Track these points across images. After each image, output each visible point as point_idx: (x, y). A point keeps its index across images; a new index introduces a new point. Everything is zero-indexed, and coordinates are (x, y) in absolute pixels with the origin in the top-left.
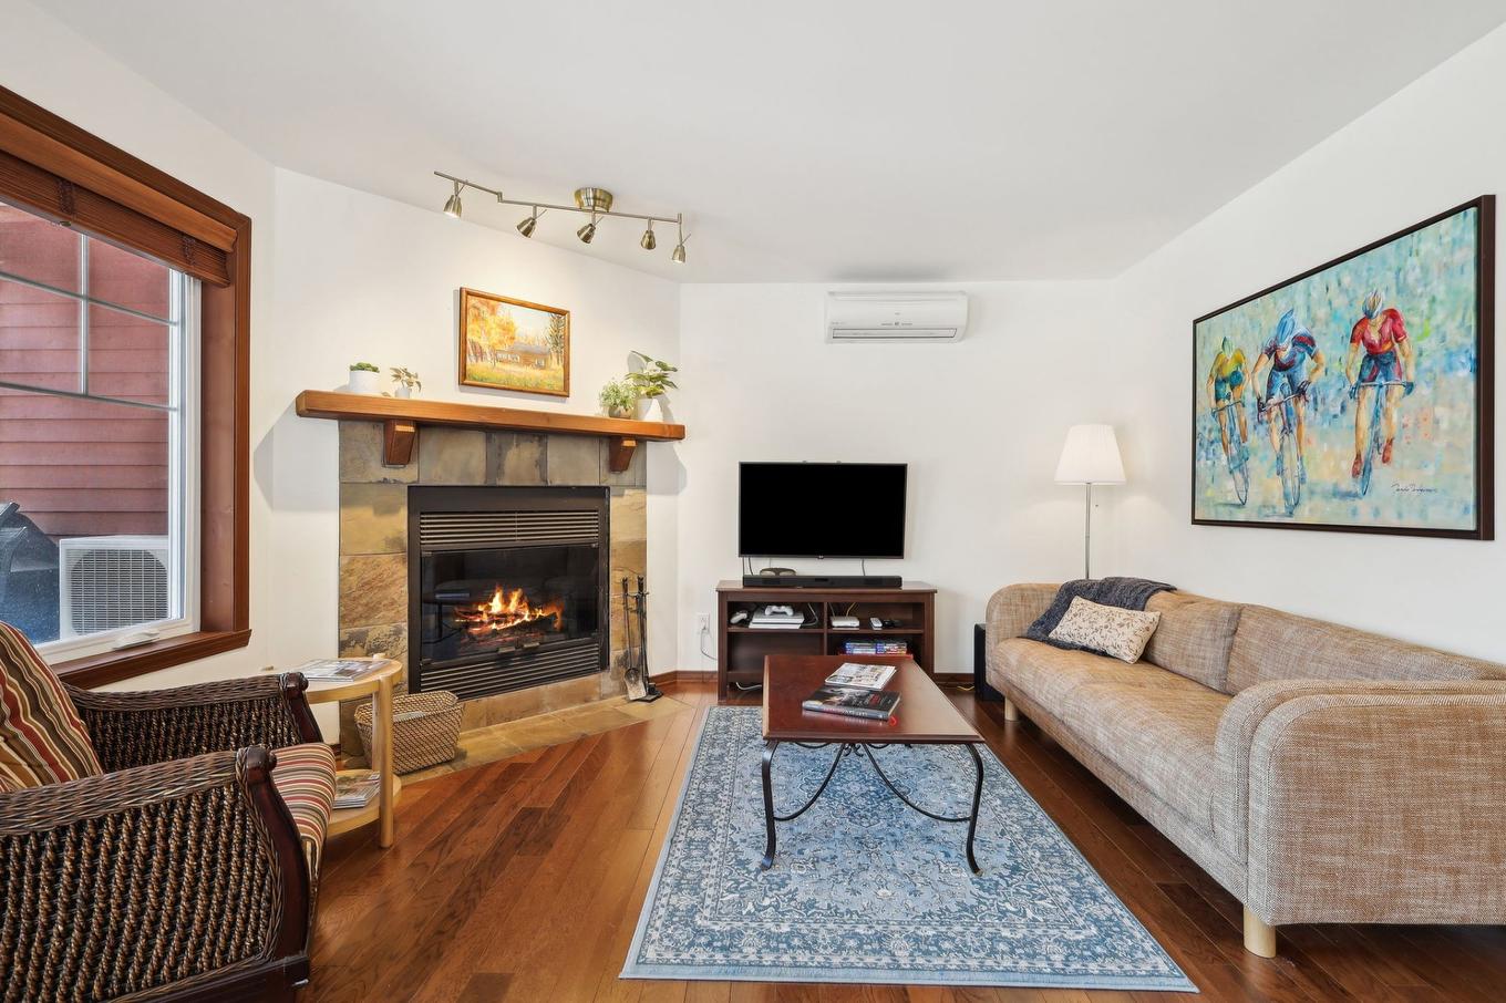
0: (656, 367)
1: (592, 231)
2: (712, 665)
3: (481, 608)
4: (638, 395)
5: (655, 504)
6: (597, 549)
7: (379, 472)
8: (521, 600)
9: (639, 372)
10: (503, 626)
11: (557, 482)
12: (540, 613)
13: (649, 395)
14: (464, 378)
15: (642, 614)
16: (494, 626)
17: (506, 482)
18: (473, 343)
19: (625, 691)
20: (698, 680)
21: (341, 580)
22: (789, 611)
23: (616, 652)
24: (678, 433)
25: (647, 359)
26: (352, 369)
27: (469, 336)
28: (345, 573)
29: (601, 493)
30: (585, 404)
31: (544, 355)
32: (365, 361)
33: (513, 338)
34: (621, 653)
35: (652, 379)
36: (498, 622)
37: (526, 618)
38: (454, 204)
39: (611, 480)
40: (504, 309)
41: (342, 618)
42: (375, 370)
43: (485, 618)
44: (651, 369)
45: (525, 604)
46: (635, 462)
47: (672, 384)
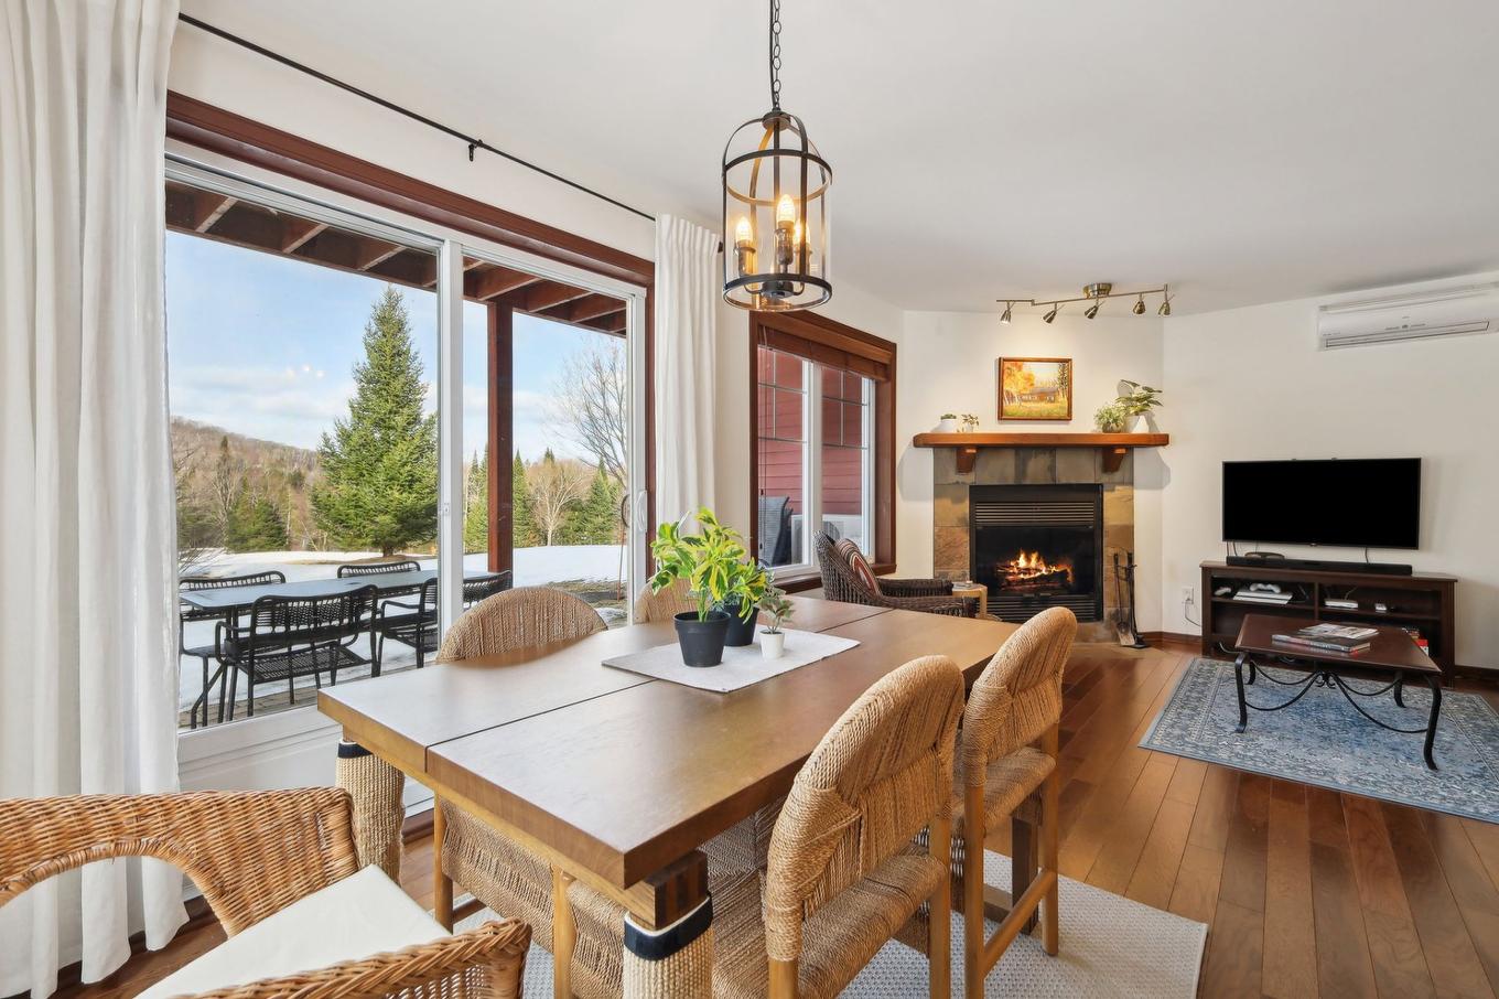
0: (1142, 391)
1: (1096, 311)
2: (1197, 631)
3: (1012, 564)
4: (1127, 414)
5: (1141, 497)
6: (1094, 530)
7: (954, 477)
8: (1038, 559)
9: (1129, 395)
10: (1027, 577)
11: (1064, 481)
12: (1054, 569)
13: (1137, 414)
14: (1002, 416)
15: (1131, 582)
16: (1022, 576)
17: (1028, 482)
18: (1007, 392)
19: (1117, 639)
20: (1184, 642)
21: (935, 541)
22: (1277, 590)
23: (1108, 609)
24: (1163, 440)
25: (1135, 385)
26: (942, 418)
27: (1005, 388)
28: (937, 537)
29: (1096, 490)
30: (1084, 424)
31: (1054, 393)
32: (950, 413)
33: (1032, 385)
34: (1113, 609)
35: (1138, 400)
36: (1025, 574)
37: (1044, 572)
38: (1007, 316)
39: (1104, 479)
40: (1027, 367)
41: (935, 564)
42: (955, 417)
43: (1016, 570)
44: (1138, 392)
45: (1041, 562)
46: (1125, 465)
47: (1157, 403)
